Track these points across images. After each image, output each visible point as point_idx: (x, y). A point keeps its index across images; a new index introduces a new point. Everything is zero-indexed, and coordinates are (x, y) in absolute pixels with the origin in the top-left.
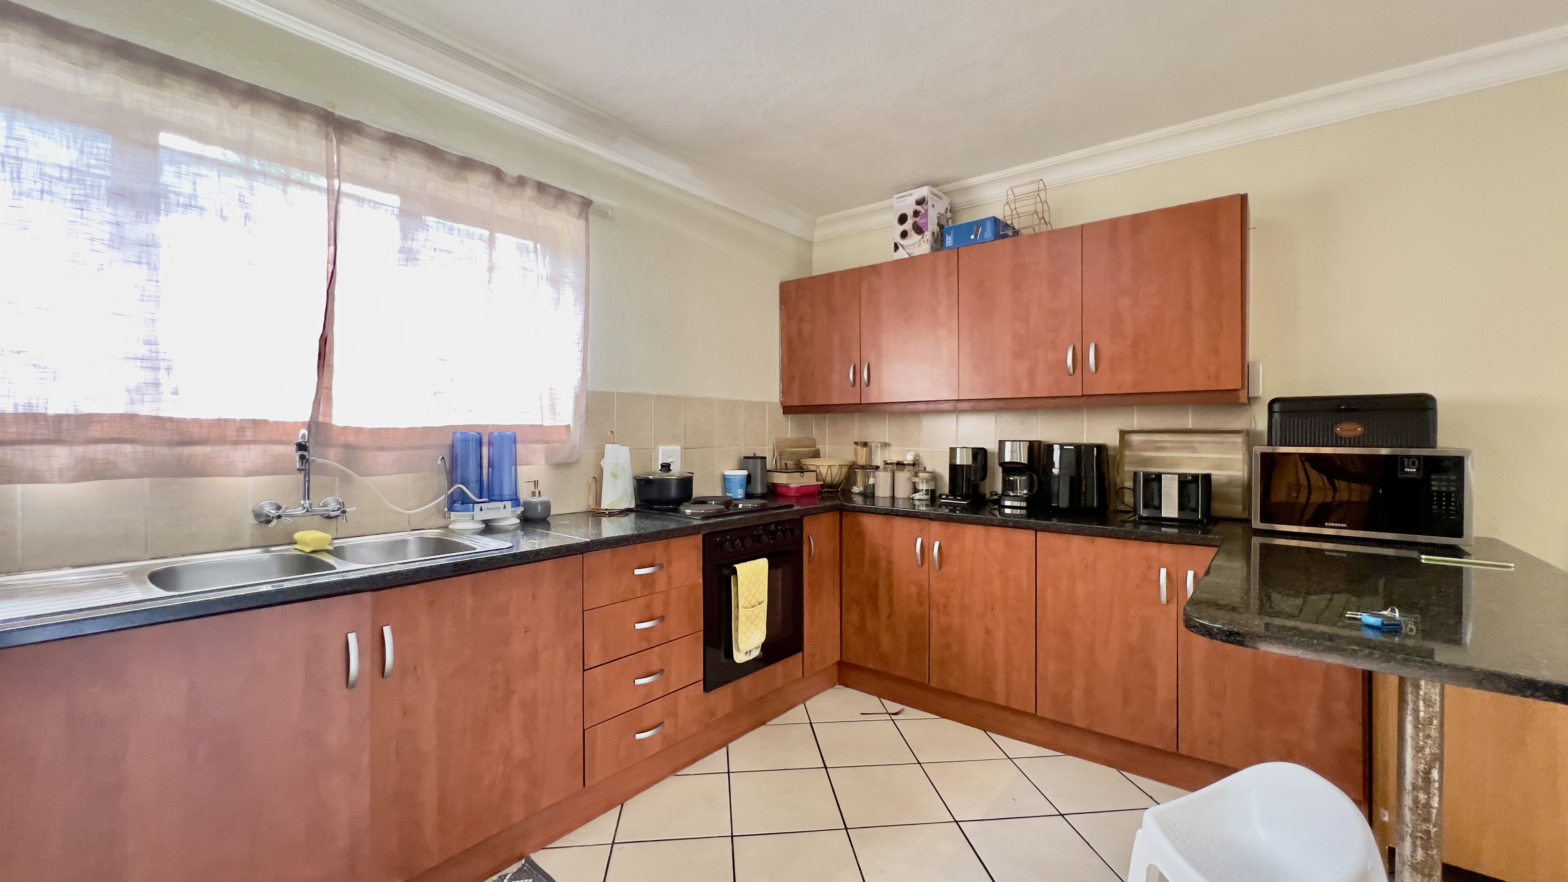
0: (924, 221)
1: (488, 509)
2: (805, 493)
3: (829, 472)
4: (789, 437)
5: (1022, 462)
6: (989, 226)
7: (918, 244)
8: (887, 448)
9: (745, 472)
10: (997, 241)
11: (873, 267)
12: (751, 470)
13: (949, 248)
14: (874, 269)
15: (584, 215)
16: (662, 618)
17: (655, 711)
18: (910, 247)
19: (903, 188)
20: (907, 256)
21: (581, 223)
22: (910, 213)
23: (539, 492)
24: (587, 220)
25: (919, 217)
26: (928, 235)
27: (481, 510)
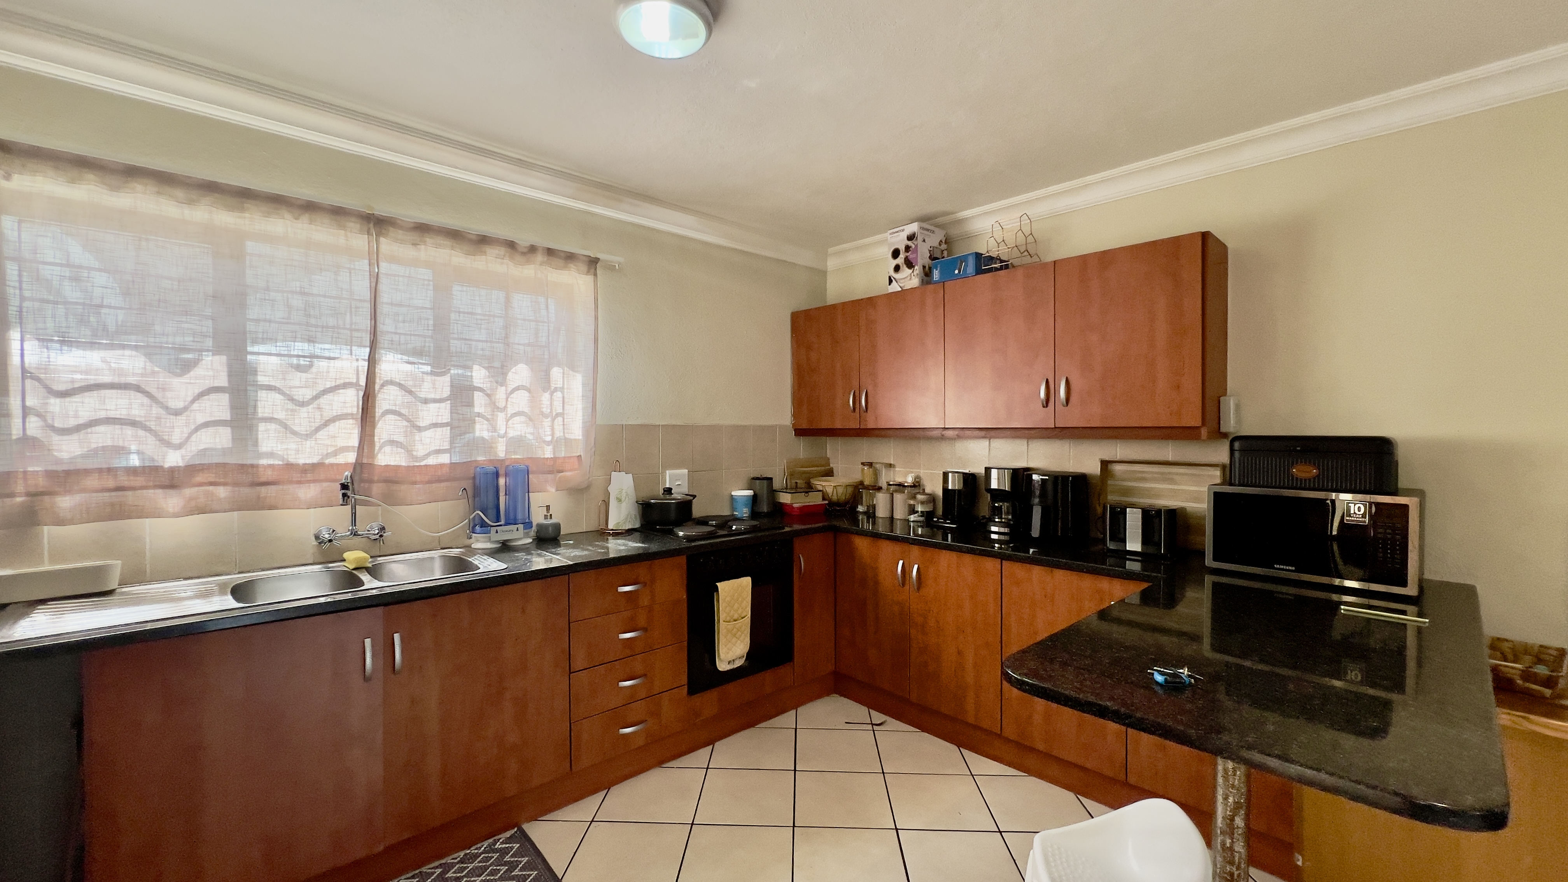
0: (914, 256)
1: (503, 532)
2: (808, 513)
3: (835, 492)
4: (801, 457)
5: (1007, 489)
6: (971, 262)
7: (909, 277)
8: (892, 469)
9: (750, 493)
10: (978, 276)
11: (870, 299)
12: (757, 492)
13: (937, 282)
14: (870, 302)
15: (592, 270)
16: (645, 630)
17: (639, 709)
18: (902, 281)
19: (896, 224)
20: (900, 289)
21: (590, 278)
22: (902, 248)
23: (551, 515)
24: (595, 275)
25: (910, 252)
26: (918, 269)
27: (497, 532)
